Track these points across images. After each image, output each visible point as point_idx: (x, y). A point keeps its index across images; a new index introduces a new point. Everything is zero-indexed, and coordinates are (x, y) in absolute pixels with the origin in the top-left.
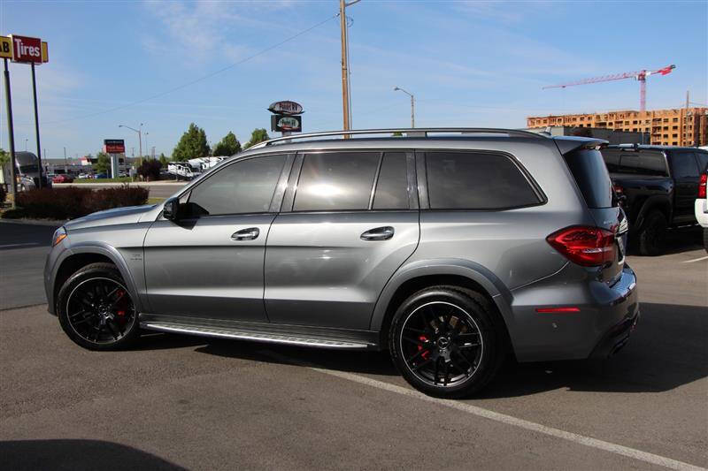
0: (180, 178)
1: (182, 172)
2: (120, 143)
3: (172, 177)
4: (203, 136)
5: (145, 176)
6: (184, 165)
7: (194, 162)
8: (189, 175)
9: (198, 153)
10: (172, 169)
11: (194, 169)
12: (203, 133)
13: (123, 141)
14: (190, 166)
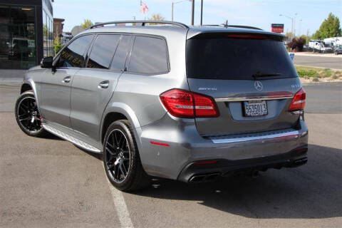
0: (316, 51)
1: (318, 47)
2: (281, 26)
3: (311, 50)
4: (338, 22)
5: (293, 49)
6: (319, 42)
7: (327, 41)
8: (322, 49)
9: (332, 34)
10: (312, 45)
11: (326, 45)
12: (338, 20)
13: (283, 25)
14: (324, 43)
